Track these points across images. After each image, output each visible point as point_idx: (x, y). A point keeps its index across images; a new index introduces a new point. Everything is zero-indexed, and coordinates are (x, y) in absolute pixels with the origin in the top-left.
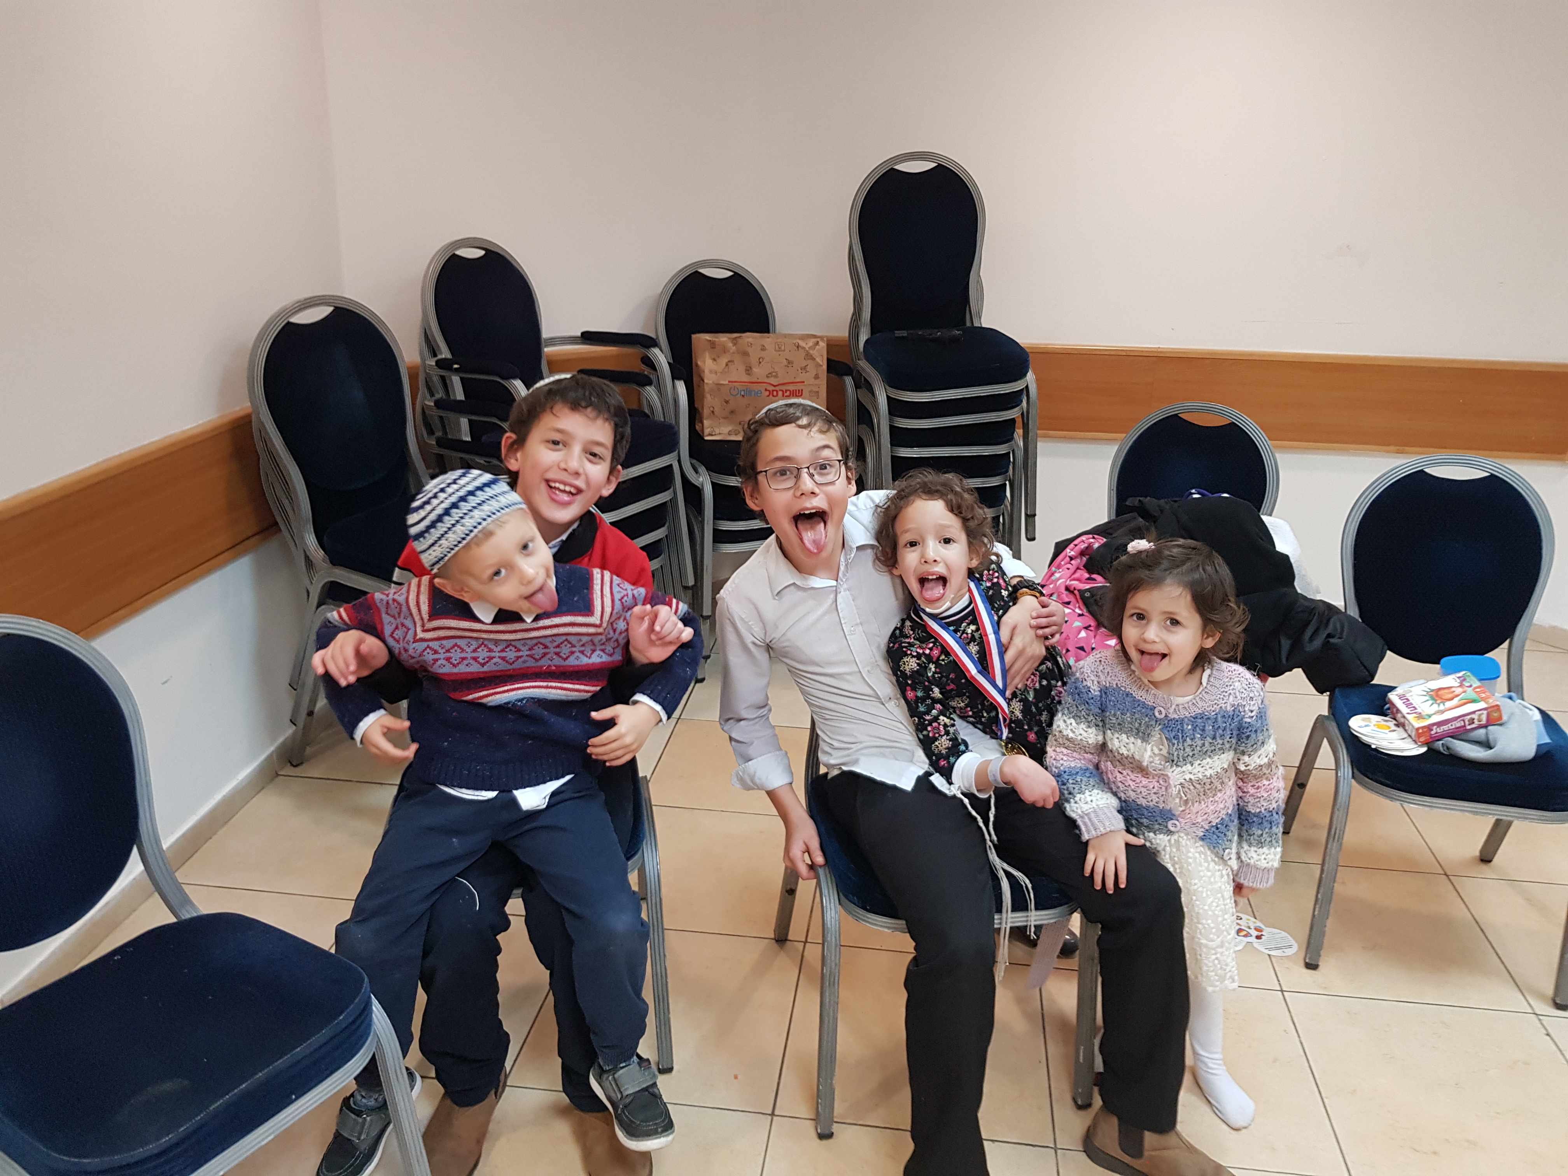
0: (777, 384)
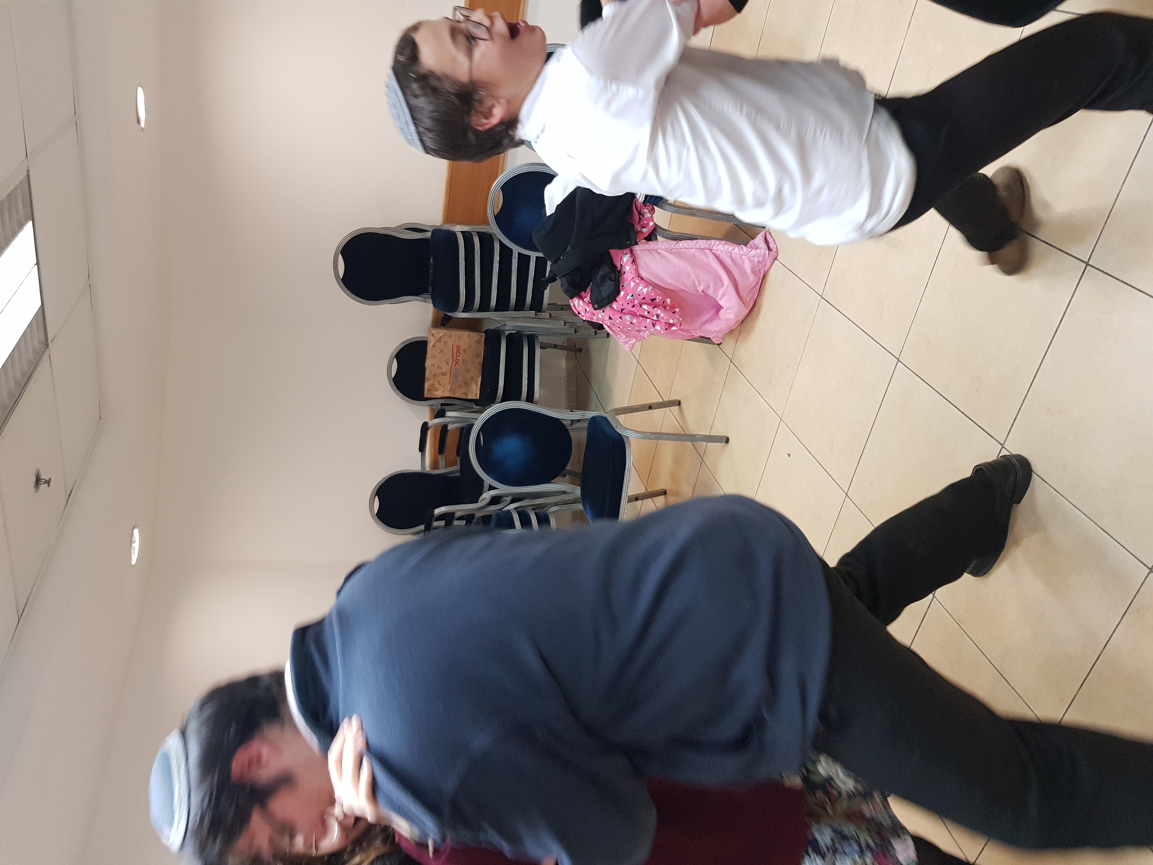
0: (452, 360)
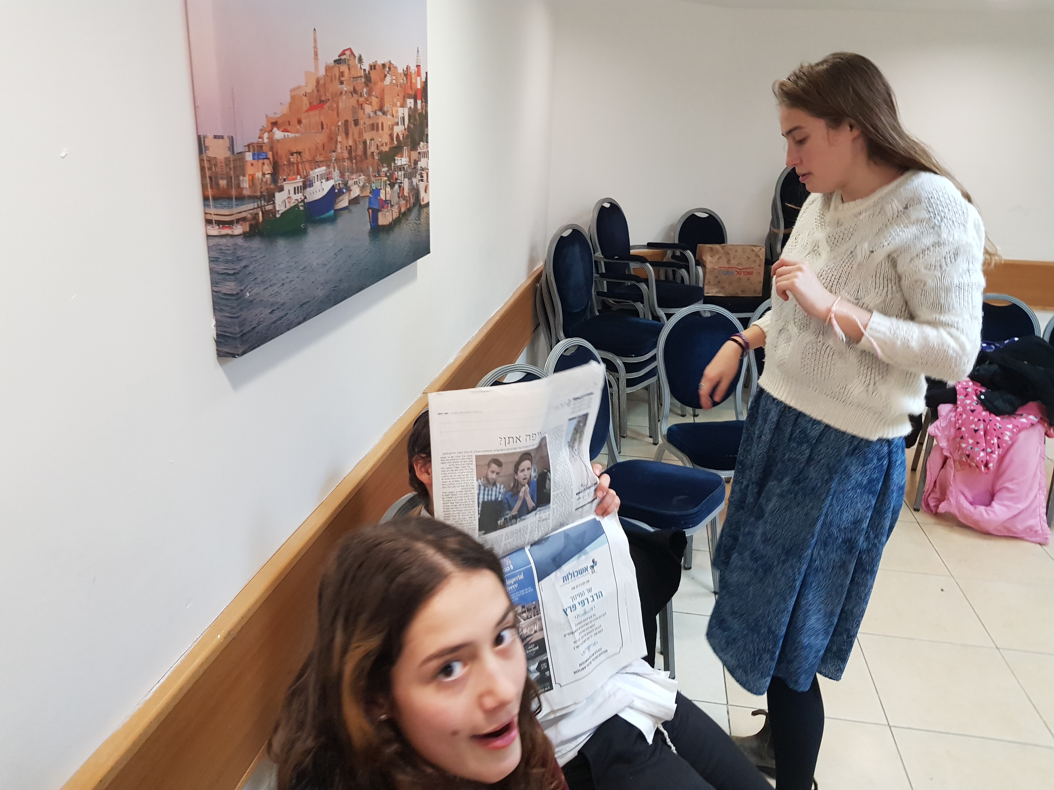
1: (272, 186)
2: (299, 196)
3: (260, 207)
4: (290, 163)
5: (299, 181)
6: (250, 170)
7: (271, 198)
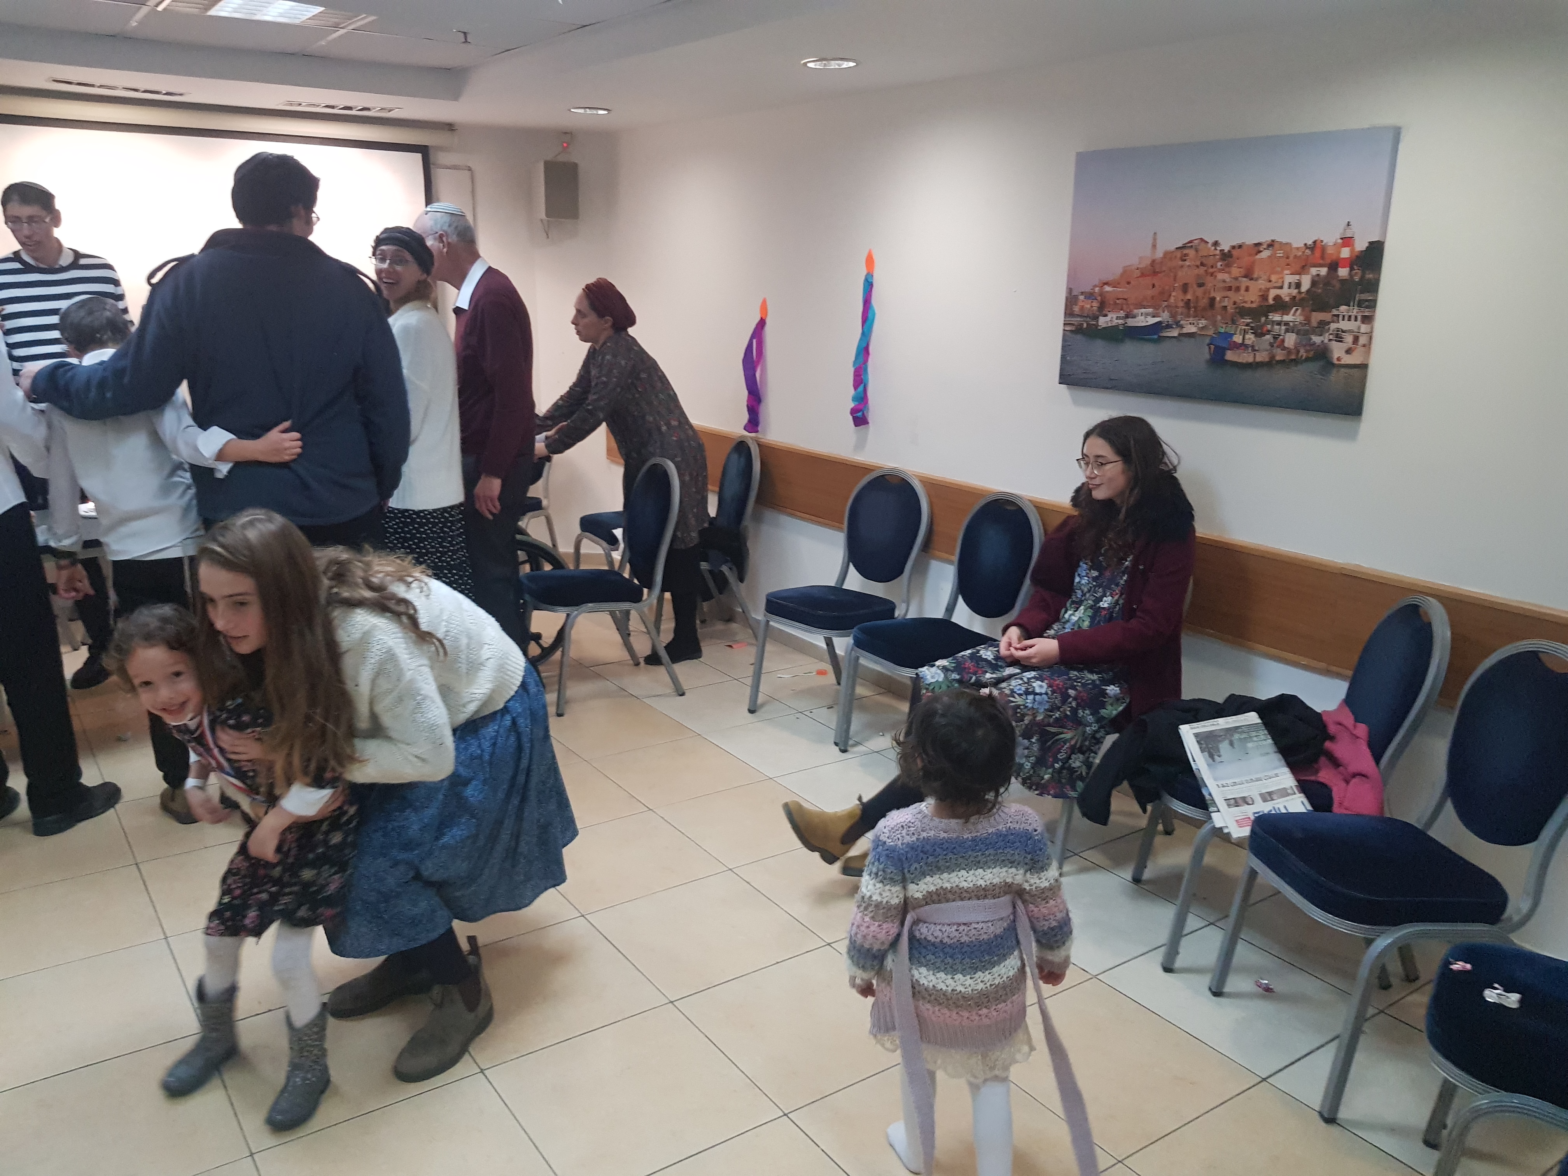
1: (1097, 313)
2: (1121, 322)
3: (1087, 322)
4: (1115, 303)
5: (1122, 314)
6: (1081, 304)
7: (1096, 318)
